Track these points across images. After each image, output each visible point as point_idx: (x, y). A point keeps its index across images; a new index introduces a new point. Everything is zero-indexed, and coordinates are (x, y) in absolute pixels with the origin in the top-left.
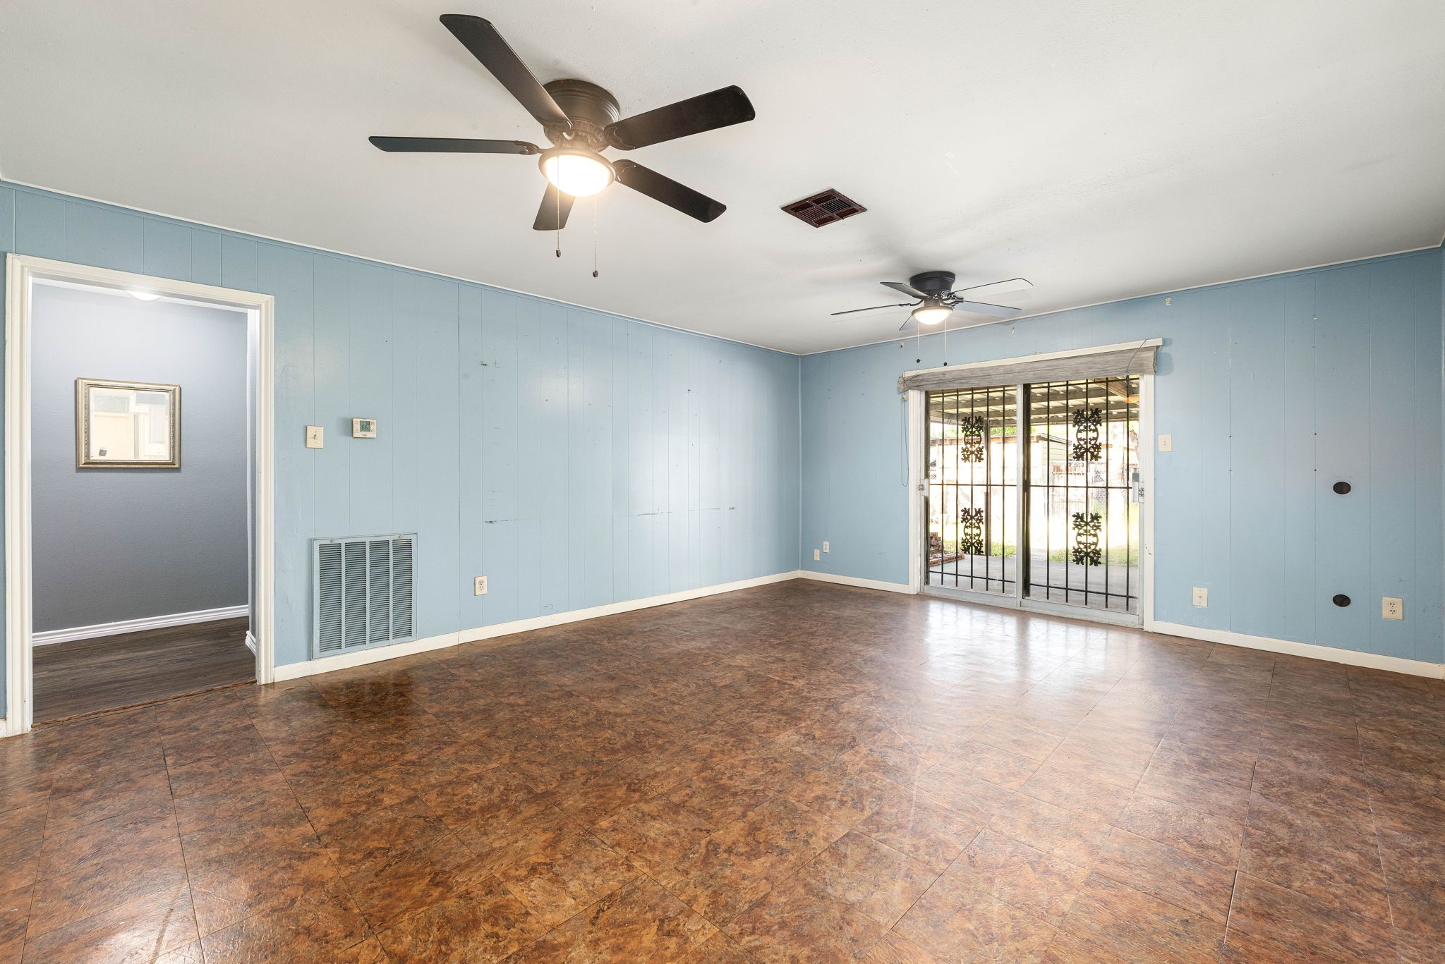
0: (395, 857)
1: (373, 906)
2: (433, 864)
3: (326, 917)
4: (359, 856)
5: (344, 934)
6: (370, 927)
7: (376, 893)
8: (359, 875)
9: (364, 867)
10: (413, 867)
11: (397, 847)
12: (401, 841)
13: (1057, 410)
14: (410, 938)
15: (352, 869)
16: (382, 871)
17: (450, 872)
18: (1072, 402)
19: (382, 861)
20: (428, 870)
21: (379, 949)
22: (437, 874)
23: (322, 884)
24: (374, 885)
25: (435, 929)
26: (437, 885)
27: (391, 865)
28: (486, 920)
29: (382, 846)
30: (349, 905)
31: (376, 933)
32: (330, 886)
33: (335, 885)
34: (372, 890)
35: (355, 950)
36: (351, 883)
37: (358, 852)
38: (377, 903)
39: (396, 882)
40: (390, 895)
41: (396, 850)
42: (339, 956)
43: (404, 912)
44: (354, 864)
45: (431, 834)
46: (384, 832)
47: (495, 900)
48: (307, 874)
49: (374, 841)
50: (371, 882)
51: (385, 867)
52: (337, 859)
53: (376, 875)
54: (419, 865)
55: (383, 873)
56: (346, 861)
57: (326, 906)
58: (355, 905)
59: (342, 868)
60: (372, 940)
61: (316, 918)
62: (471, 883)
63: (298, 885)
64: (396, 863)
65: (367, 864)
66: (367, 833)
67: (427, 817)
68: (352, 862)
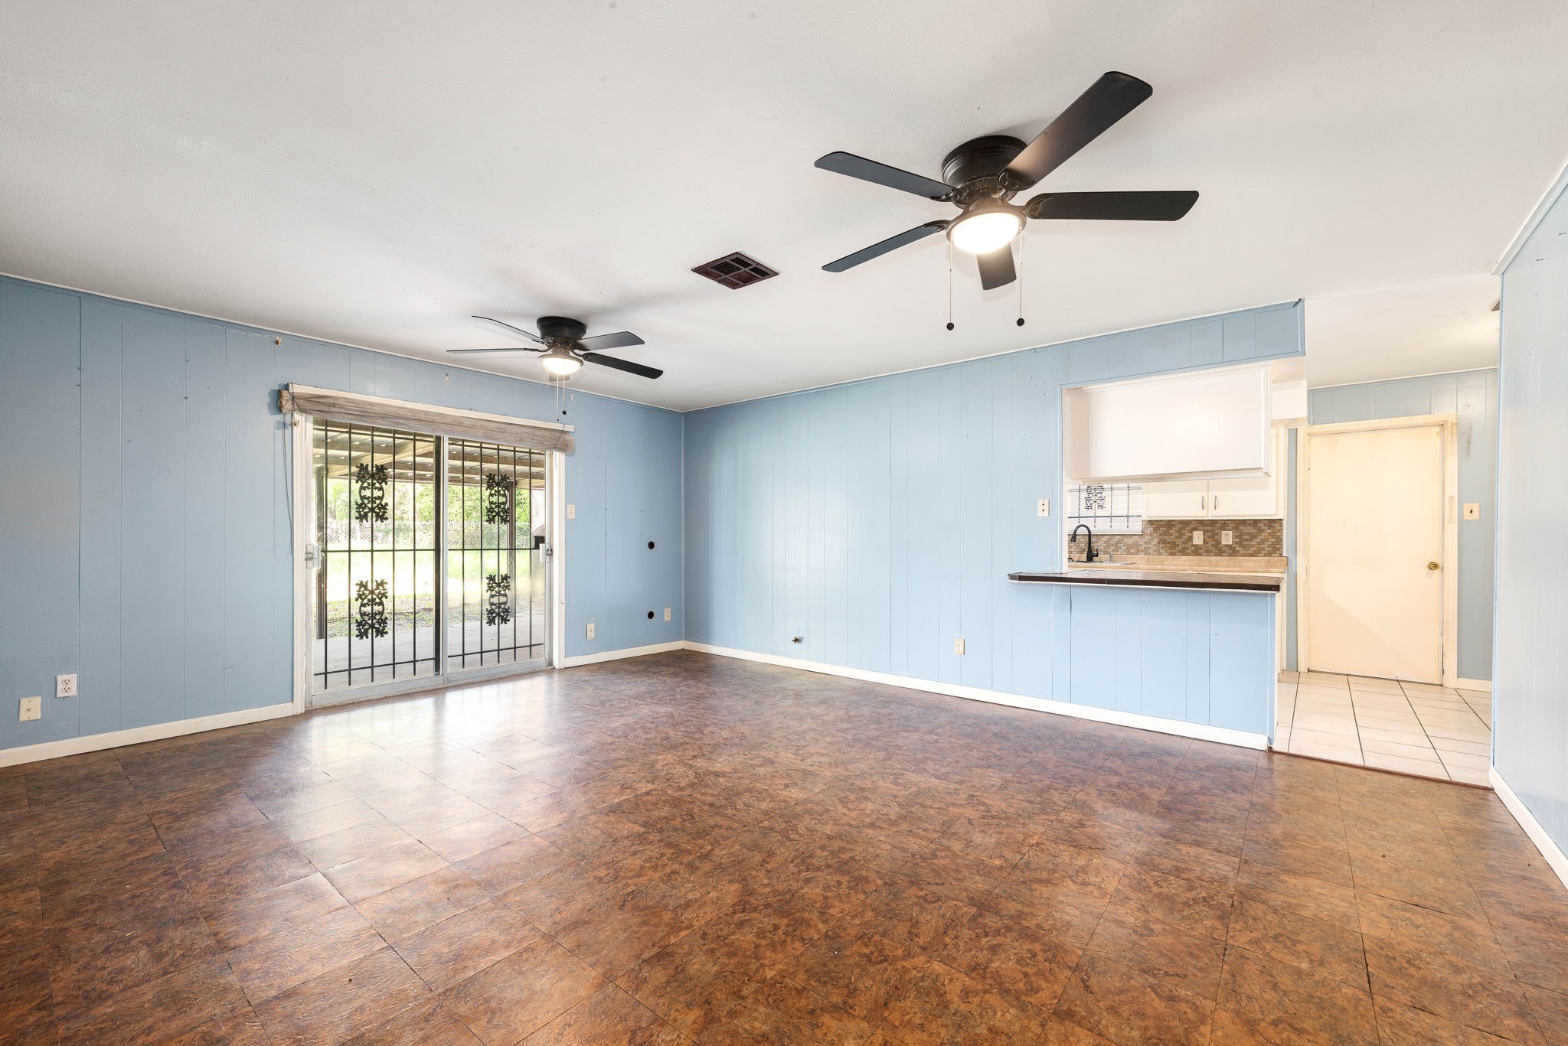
0: (1155, 976)
1: (1211, 959)
2: (1135, 943)
3: (1254, 984)
4: (1183, 1007)
5: (1248, 961)
6: (1226, 949)
7: (1200, 964)
8: (1199, 991)
9: (1189, 993)
10: (1151, 955)
11: (1143, 981)
12: (1133, 982)
13: (471, 470)
14: (1205, 922)
15: (1200, 1001)
16: (1178, 975)
17: (1131, 928)
18: (486, 466)
19: (1169, 984)
20: (1144, 943)
21: (1230, 934)
22: (1142, 935)
23: (1238, 1013)
24: (1195, 971)
25: (1185, 913)
26: (1151, 930)
27: (1166, 972)
28: (1151, 892)
29: (1153, 995)
30: (1228, 976)
31: (1224, 943)
32: (1231, 1005)
33: (1227, 1002)
34: (1201, 969)
35: (1247, 947)
36: (1212, 990)
37: (1179, 1011)
38: (1206, 959)
39: (1176, 957)
40: (1191, 954)
41: (1147, 980)
42: (1261, 952)
43: (1194, 937)
44: (1194, 1004)
45: (1101, 963)
46: (1135, 1007)
47: (1131, 894)
48: (1246, 1037)
49: (1155, 1009)
50: (1195, 975)
51: (1172, 975)
52: (1205, 1024)
53: (1186, 976)
54: (1144, 952)
55: (1179, 973)
56: (1199, 1014)
57: (1249, 992)
58: (1224, 972)
59: (1208, 1012)
60: (1231, 941)
61: (1262, 990)
62: (1129, 911)
63: (1261, 1034)
64: (1160, 970)
65: (1183, 992)
66: (1150, 1023)
67: (1082, 980)
68: (1195, 1007)
